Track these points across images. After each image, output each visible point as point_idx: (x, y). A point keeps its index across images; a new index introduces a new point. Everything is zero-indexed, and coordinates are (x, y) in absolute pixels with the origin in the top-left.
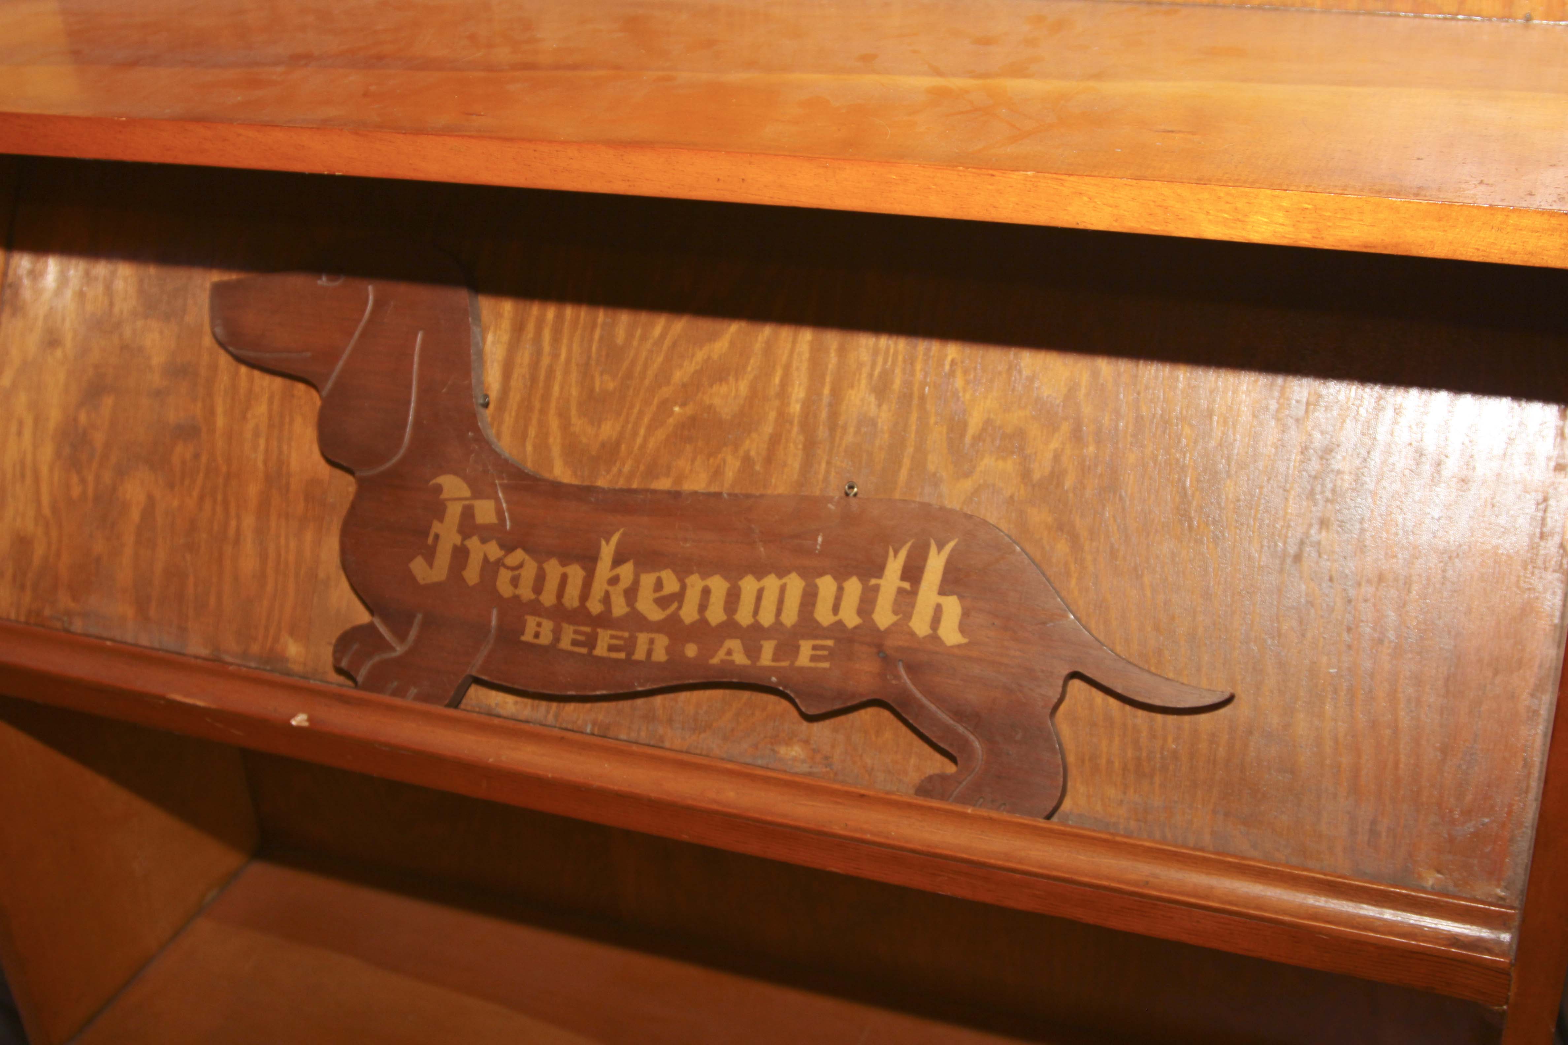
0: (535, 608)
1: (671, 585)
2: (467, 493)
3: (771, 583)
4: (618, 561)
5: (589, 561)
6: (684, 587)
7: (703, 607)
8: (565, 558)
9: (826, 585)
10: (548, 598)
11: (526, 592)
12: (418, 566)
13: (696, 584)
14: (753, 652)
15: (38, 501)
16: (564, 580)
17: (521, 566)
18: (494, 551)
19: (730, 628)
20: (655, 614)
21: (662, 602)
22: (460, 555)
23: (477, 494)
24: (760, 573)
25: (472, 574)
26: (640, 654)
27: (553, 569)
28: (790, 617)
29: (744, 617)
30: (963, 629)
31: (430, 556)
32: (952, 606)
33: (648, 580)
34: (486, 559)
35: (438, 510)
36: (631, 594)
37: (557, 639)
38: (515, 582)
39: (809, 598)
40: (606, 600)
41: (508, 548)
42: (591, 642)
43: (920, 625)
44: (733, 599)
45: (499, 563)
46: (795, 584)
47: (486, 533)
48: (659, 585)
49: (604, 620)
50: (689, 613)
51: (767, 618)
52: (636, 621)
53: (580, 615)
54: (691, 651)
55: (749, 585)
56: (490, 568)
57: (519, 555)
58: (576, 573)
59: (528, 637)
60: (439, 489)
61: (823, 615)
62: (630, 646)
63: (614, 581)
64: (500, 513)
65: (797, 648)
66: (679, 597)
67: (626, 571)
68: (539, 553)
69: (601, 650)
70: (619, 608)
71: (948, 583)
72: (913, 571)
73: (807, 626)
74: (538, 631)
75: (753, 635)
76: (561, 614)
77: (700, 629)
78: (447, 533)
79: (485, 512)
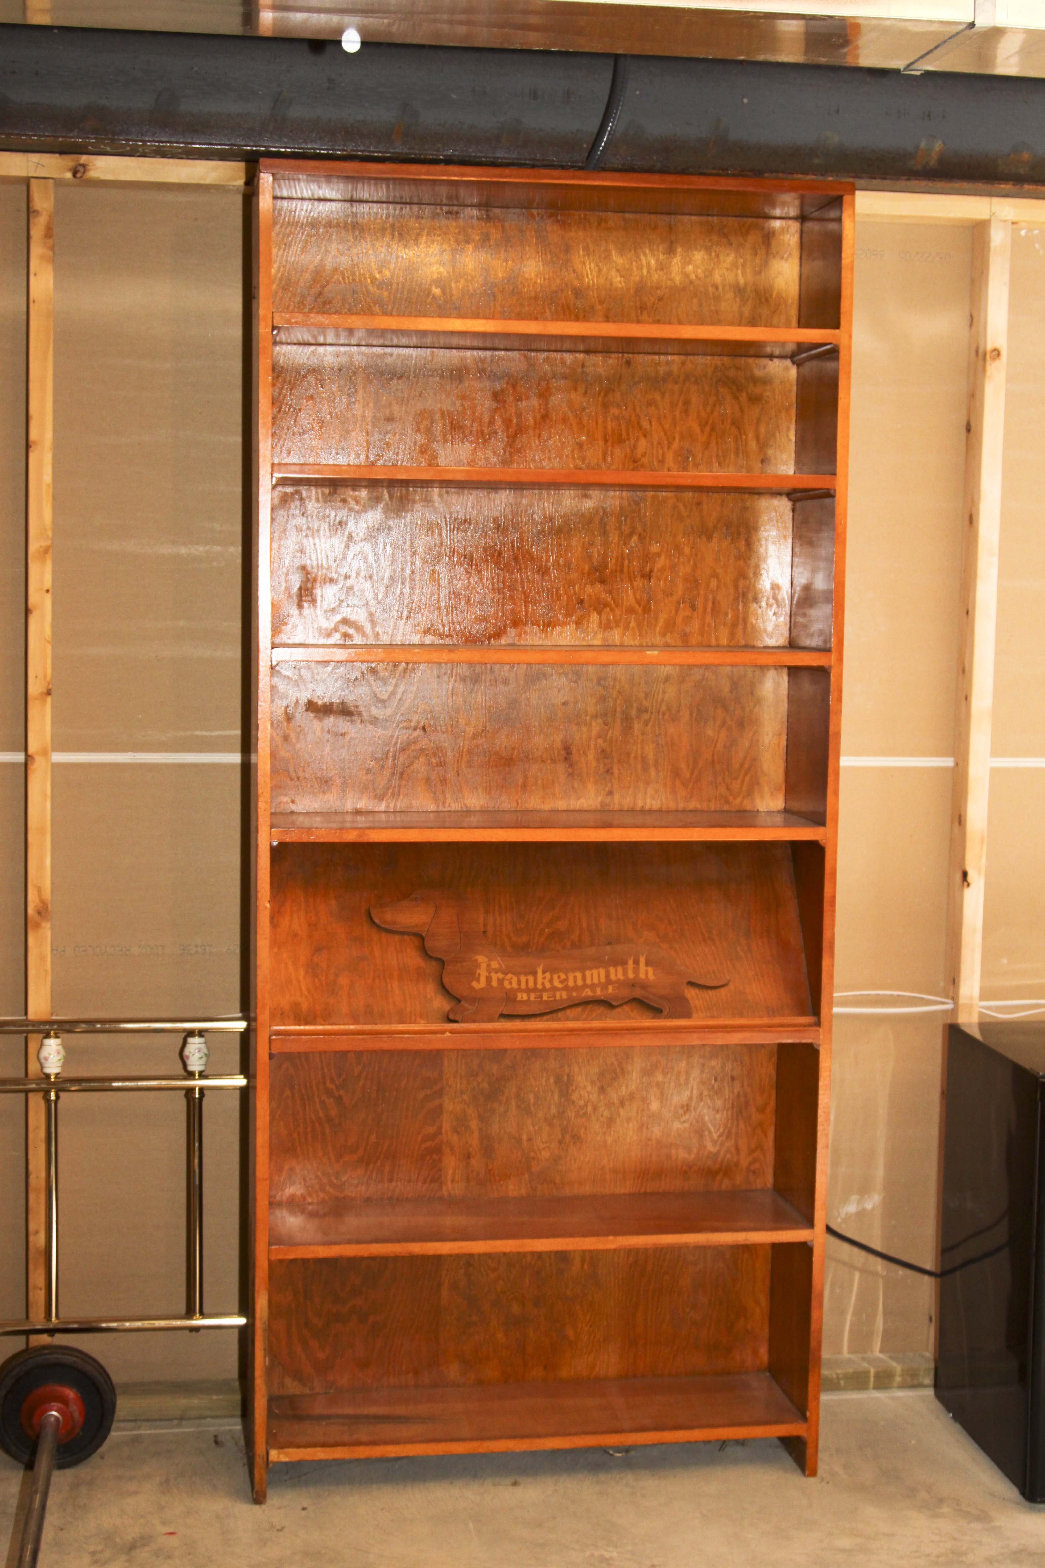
0: (520, 990)
1: (563, 976)
2: (486, 959)
3: (595, 972)
4: (544, 972)
5: (535, 974)
6: (567, 977)
7: (575, 981)
8: (526, 974)
9: (612, 970)
10: (524, 986)
11: (515, 985)
12: (474, 984)
13: (571, 976)
14: (594, 991)
15: (301, 989)
16: (527, 981)
17: (511, 978)
18: (500, 976)
19: (585, 986)
20: (560, 986)
21: (562, 982)
22: (489, 979)
23: (490, 960)
24: (590, 969)
25: (495, 983)
26: (558, 997)
27: (523, 979)
28: (603, 980)
29: (589, 982)
30: (654, 974)
31: (478, 981)
32: (650, 970)
33: (555, 977)
34: (499, 979)
35: (478, 966)
36: (551, 981)
37: (529, 998)
38: (511, 983)
39: (607, 975)
40: (543, 984)
41: (506, 974)
42: (541, 997)
43: (642, 975)
44: (584, 978)
45: (503, 979)
46: (602, 972)
47: (497, 970)
48: (559, 977)
49: (544, 989)
50: (571, 983)
51: (596, 981)
52: (554, 989)
53: (535, 990)
54: (574, 994)
55: (588, 973)
56: (501, 982)
57: (509, 976)
58: (531, 979)
59: (519, 998)
60: (476, 960)
61: (613, 977)
62: (554, 996)
63: (544, 978)
64: (500, 963)
65: (607, 988)
66: (567, 979)
67: (548, 975)
68: (517, 974)
69: (545, 998)
70: (548, 985)
71: (647, 964)
72: (636, 962)
73: (609, 981)
74: (522, 996)
75: (593, 987)
76: (528, 991)
77: (576, 988)
78: (483, 973)
79: (495, 965)
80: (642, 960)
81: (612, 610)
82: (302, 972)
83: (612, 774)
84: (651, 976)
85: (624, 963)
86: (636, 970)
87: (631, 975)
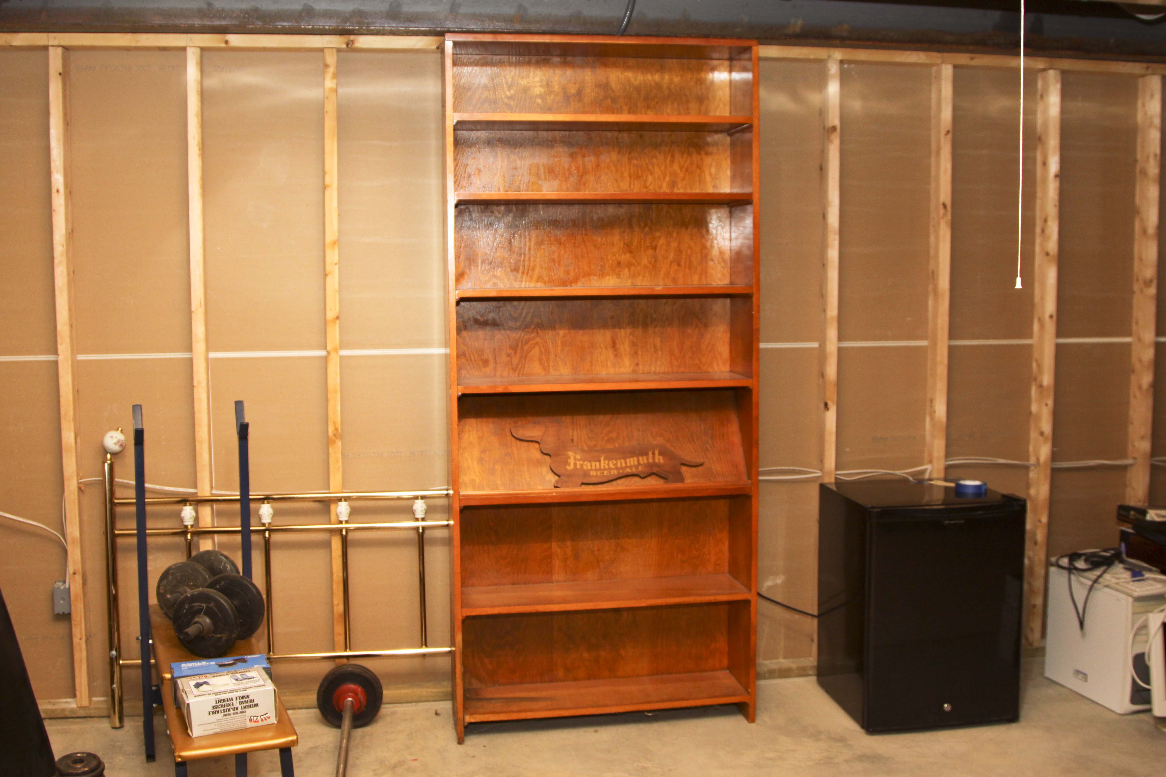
0: (592, 470)
1: (615, 462)
2: (573, 454)
3: (632, 459)
4: (604, 460)
5: (599, 461)
6: (617, 462)
7: (621, 464)
8: (595, 461)
9: (641, 458)
10: (594, 468)
11: (589, 468)
12: (568, 467)
13: (619, 462)
14: (631, 469)
15: (475, 472)
16: (596, 465)
17: (587, 464)
18: (581, 462)
19: (626, 467)
20: (613, 467)
21: (614, 465)
22: (575, 465)
23: (576, 455)
24: (629, 458)
25: (578, 467)
26: (612, 473)
27: (593, 464)
28: (636, 463)
29: (628, 465)
30: (664, 460)
31: (569, 465)
32: (661, 457)
33: (611, 462)
34: (580, 464)
35: (569, 458)
36: (608, 464)
37: (597, 474)
38: (587, 466)
39: (638, 461)
40: (604, 466)
41: (584, 462)
42: (603, 473)
43: (657, 461)
44: (626, 463)
47: (579, 460)
48: (613, 462)
49: (605, 469)
50: (619, 466)
51: (632, 464)
52: (610, 469)
53: (600, 469)
54: (621, 471)
55: (628, 460)
56: (582, 465)
57: (586, 462)
58: (598, 464)
59: (591, 474)
60: (568, 455)
61: (641, 462)
62: (610, 472)
63: (605, 463)
64: (581, 456)
65: (638, 468)
66: (617, 464)
67: (606, 461)
68: (590, 461)
69: (605, 474)
70: (607, 467)
71: (660, 454)
72: (653, 454)
73: (639, 464)
74: (593, 473)
75: (631, 467)
76: (596, 470)
77: (622, 468)
78: (572, 461)
79: (578, 457)
80: (657, 452)
81: (636, 267)
82: (475, 463)
83: (638, 354)
84: (662, 461)
85: (647, 454)
86: (653, 458)
87: (651, 460)
